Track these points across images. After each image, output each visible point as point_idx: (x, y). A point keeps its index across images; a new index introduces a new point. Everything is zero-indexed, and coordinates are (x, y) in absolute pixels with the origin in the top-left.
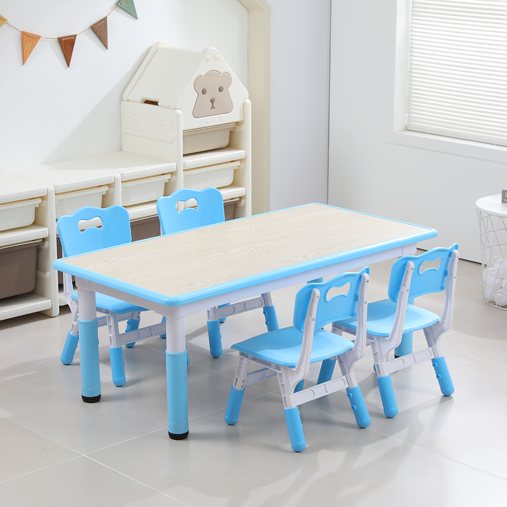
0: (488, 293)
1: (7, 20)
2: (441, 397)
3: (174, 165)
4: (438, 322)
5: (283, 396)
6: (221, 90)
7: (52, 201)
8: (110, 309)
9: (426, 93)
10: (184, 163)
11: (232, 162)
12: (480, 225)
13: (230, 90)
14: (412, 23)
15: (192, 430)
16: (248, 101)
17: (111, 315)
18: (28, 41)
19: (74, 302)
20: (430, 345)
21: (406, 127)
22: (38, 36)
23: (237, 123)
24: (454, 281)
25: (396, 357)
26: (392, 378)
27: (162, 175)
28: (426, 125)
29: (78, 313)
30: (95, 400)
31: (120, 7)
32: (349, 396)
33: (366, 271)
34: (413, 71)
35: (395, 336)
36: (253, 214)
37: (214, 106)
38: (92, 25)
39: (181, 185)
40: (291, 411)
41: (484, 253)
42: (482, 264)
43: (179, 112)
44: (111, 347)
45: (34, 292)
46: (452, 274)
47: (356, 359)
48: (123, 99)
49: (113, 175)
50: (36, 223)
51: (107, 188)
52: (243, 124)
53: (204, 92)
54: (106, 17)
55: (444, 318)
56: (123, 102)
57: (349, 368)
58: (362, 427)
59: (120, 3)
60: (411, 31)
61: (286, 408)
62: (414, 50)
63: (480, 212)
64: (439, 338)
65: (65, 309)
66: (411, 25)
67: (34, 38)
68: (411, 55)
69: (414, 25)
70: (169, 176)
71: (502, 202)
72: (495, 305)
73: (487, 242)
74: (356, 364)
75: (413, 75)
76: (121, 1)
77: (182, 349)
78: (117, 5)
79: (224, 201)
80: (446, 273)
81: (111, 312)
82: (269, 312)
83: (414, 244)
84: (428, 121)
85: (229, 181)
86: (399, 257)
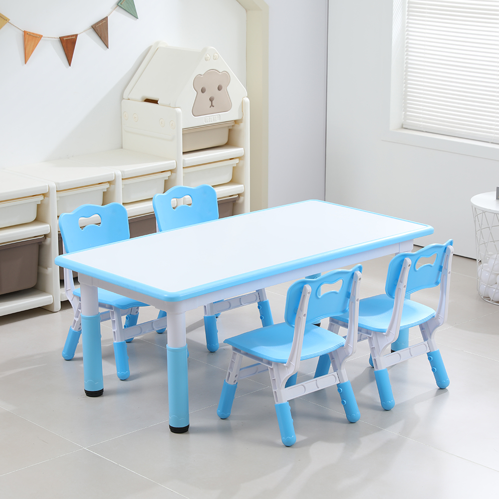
0: (483, 288)
1: (9, 20)
2: (436, 390)
3: (174, 162)
4: (434, 317)
5: (274, 390)
6: (219, 88)
7: (54, 198)
8: (113, 304)
9: (422, 91)
10: (184, 160)
11: (231, 159)
12: (475, 221)
13: (229, 88)
14: (408, 23)
15: (192, 424)
16: (247, 100)
17: (115, 310)
18: (30, 41)
19: (75, 298)
20: (425, 339)
21: (402, 125)
22: (39, 35)
23: (235, 121)
24: (449, 275)
25: (392, 351)
26: (389, 372)
27: (162, 172)
28: (421, 123)
29: (80, 309)
30: (98, 394)
31: (120, 7)
32: (339, 390)
33: (358, 269)
34: (409, 70)
35: (392, 331)
36: (251, 211)
37: (213, 104)
38: (94, 25)
39: (180, 182)
40: (281, 406)
41: (479, 250)
42: (477, 260)
43: (179, 110)
44: (115, 342)
45: (36, 288)
46: (447, 270)
47: (347, 356)
48: (124, 97)
49: (113, 172)
50: (38, 220)
51: (107, 186)
52: (242, 122)
53: (203, 91)
54: (107, 17)
55: (439, 313)
56: (124, 100)
57: (340, 365)
58: (351, 421)
59: (120, 3)
60: (407, 31)
61: (277, 403)
62: (410, 49)
63: (475, 208)
64: (434, 332)
65: (66, 304)
66: (407, 25)
67: (36, 37)
68: (407, 55)
69: (410, 25)
70: (169, 174)
71: (497, 199)
72: (490, 300)
73: (482, 239)
74: (348, 360)
75: (409, 74)
76: (122, 1)
77: (183, 344)
78: (118, 5)
79: (218, 199)
80: (441, 268)
81: (115, 307)
82: (263, 307)
83: (411, 240)
84: (424, 120)
85: (228, 178)
86: (396, 254)
